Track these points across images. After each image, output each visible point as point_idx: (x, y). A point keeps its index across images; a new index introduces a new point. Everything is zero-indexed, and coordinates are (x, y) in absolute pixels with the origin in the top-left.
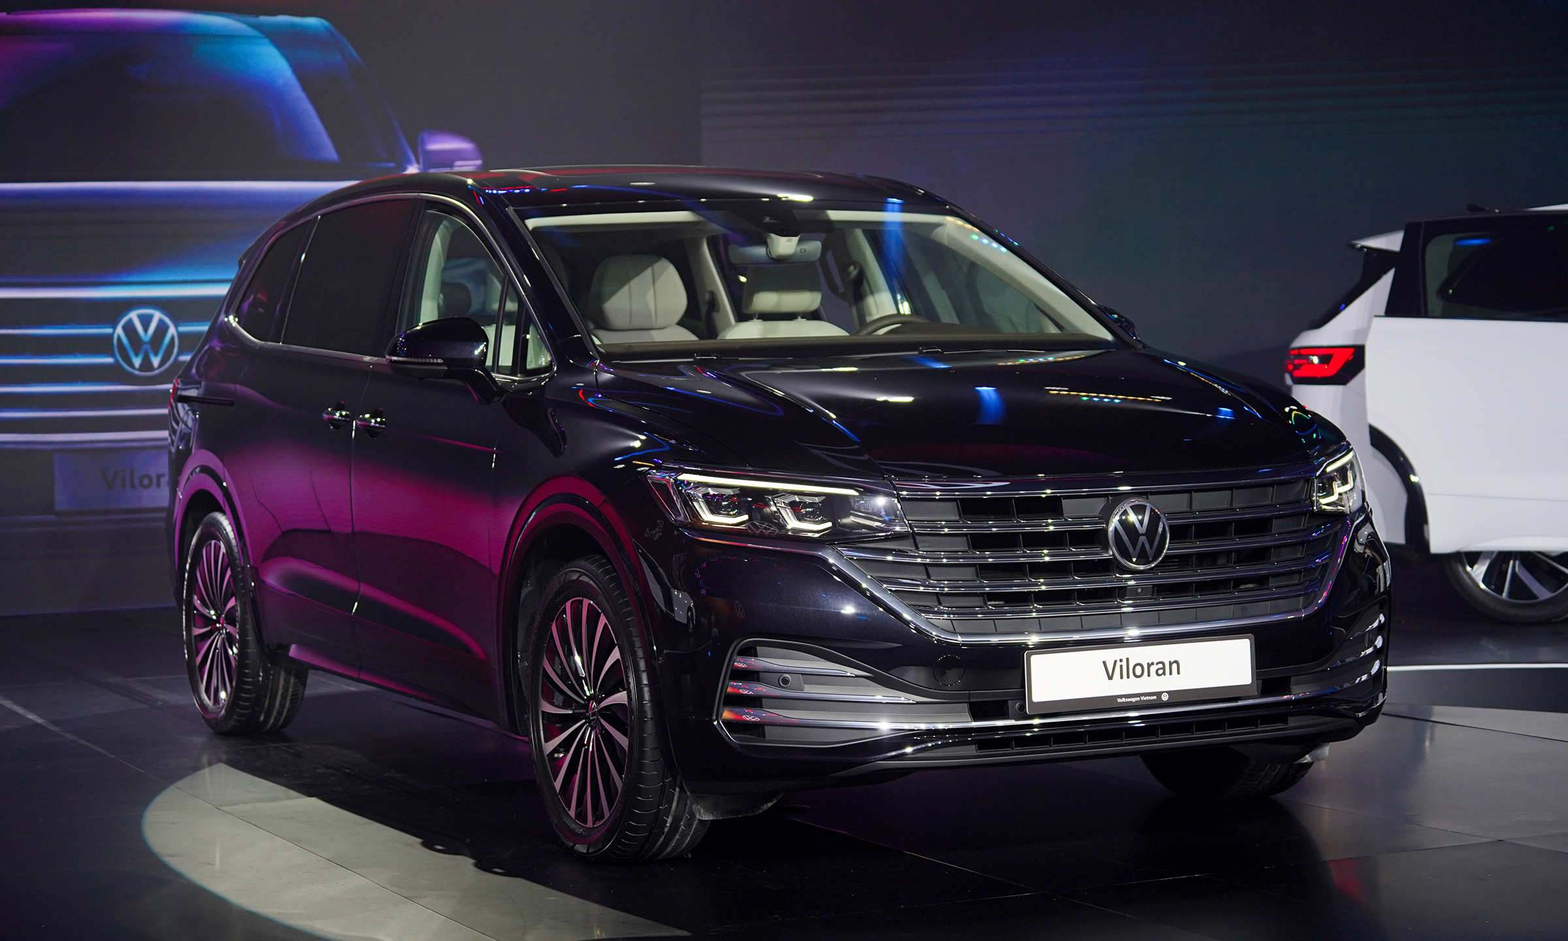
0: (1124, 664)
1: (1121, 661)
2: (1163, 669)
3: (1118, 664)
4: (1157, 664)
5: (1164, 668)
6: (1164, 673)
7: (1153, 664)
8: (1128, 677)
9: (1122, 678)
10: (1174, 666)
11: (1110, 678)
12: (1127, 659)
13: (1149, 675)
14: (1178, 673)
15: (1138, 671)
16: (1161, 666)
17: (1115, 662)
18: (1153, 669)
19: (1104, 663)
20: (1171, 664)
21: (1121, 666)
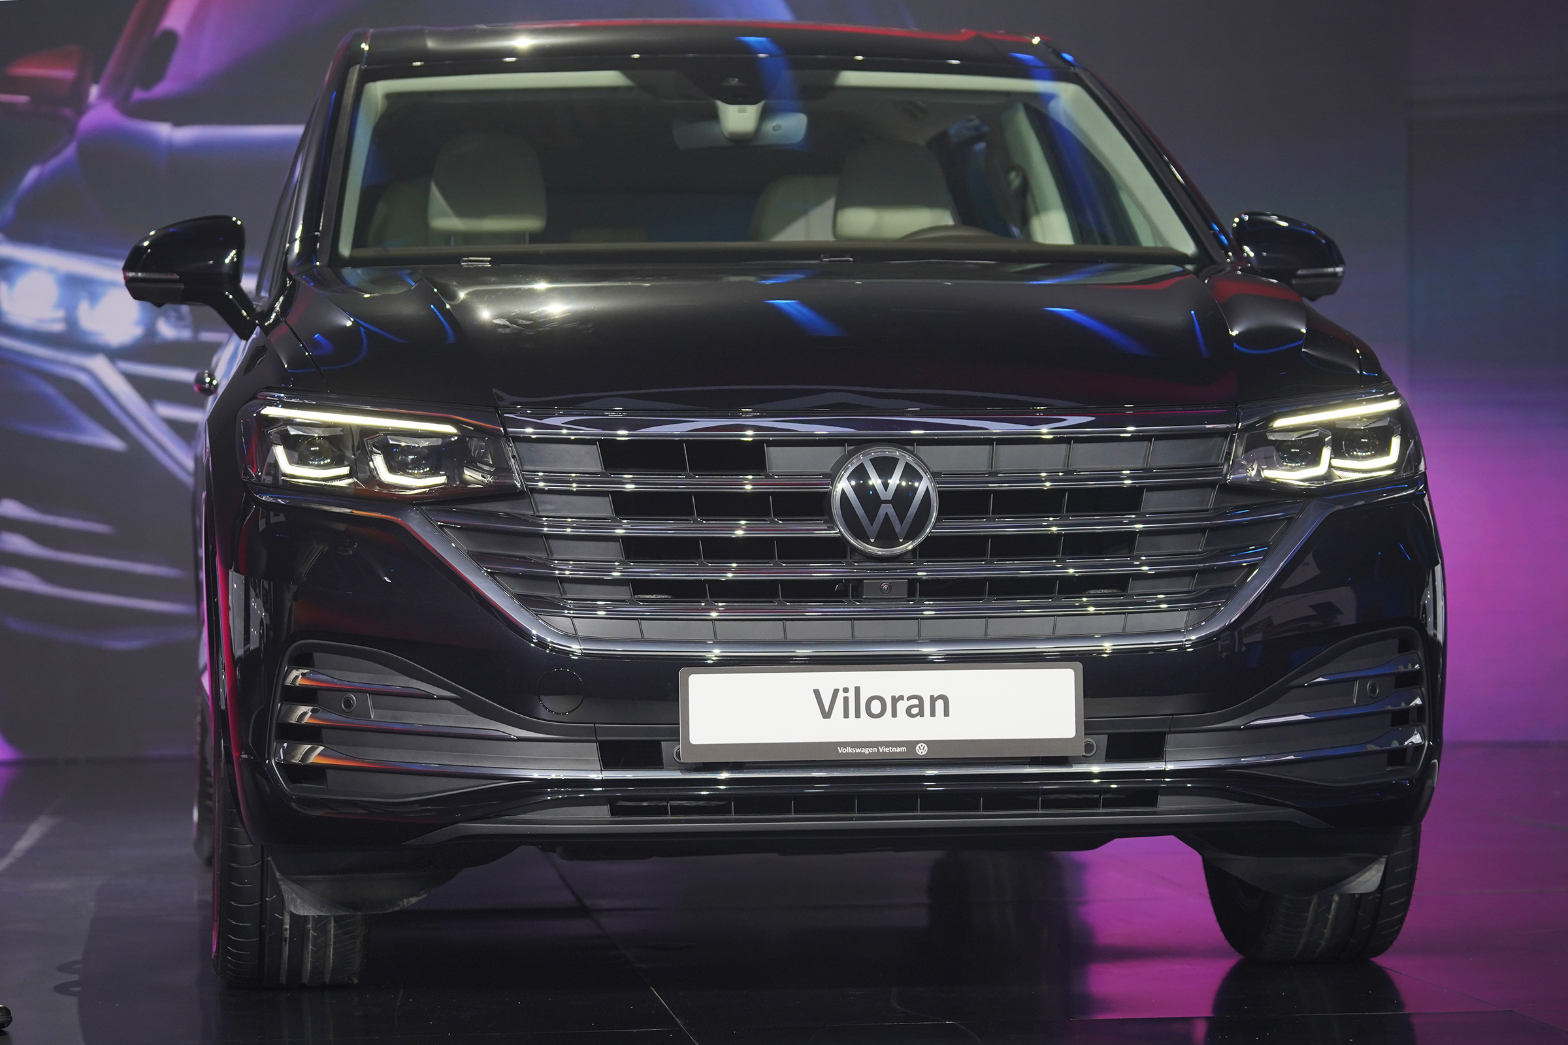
0: (851, 695)
1: (846, 690)
2: (917, 708)
3: (841, 695)
4: (909, 698)
5: (921, 706)
6: (921, 714)
7: (901, 698)
8: (858, 715)
9: (846, 715)
10: (940, 704)
11: (826, 715)
12: (857, 689)
13: (894, 715)
14: (946, 714)
15: (876, 707)
16: (916, 702)
17: (836, 692)
18: (902, 706)
19: (817, 692)
20: (933, 700)
21: (846, 700)
